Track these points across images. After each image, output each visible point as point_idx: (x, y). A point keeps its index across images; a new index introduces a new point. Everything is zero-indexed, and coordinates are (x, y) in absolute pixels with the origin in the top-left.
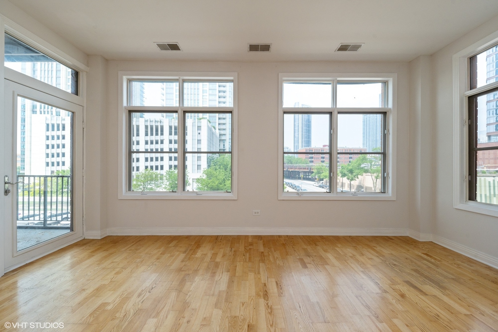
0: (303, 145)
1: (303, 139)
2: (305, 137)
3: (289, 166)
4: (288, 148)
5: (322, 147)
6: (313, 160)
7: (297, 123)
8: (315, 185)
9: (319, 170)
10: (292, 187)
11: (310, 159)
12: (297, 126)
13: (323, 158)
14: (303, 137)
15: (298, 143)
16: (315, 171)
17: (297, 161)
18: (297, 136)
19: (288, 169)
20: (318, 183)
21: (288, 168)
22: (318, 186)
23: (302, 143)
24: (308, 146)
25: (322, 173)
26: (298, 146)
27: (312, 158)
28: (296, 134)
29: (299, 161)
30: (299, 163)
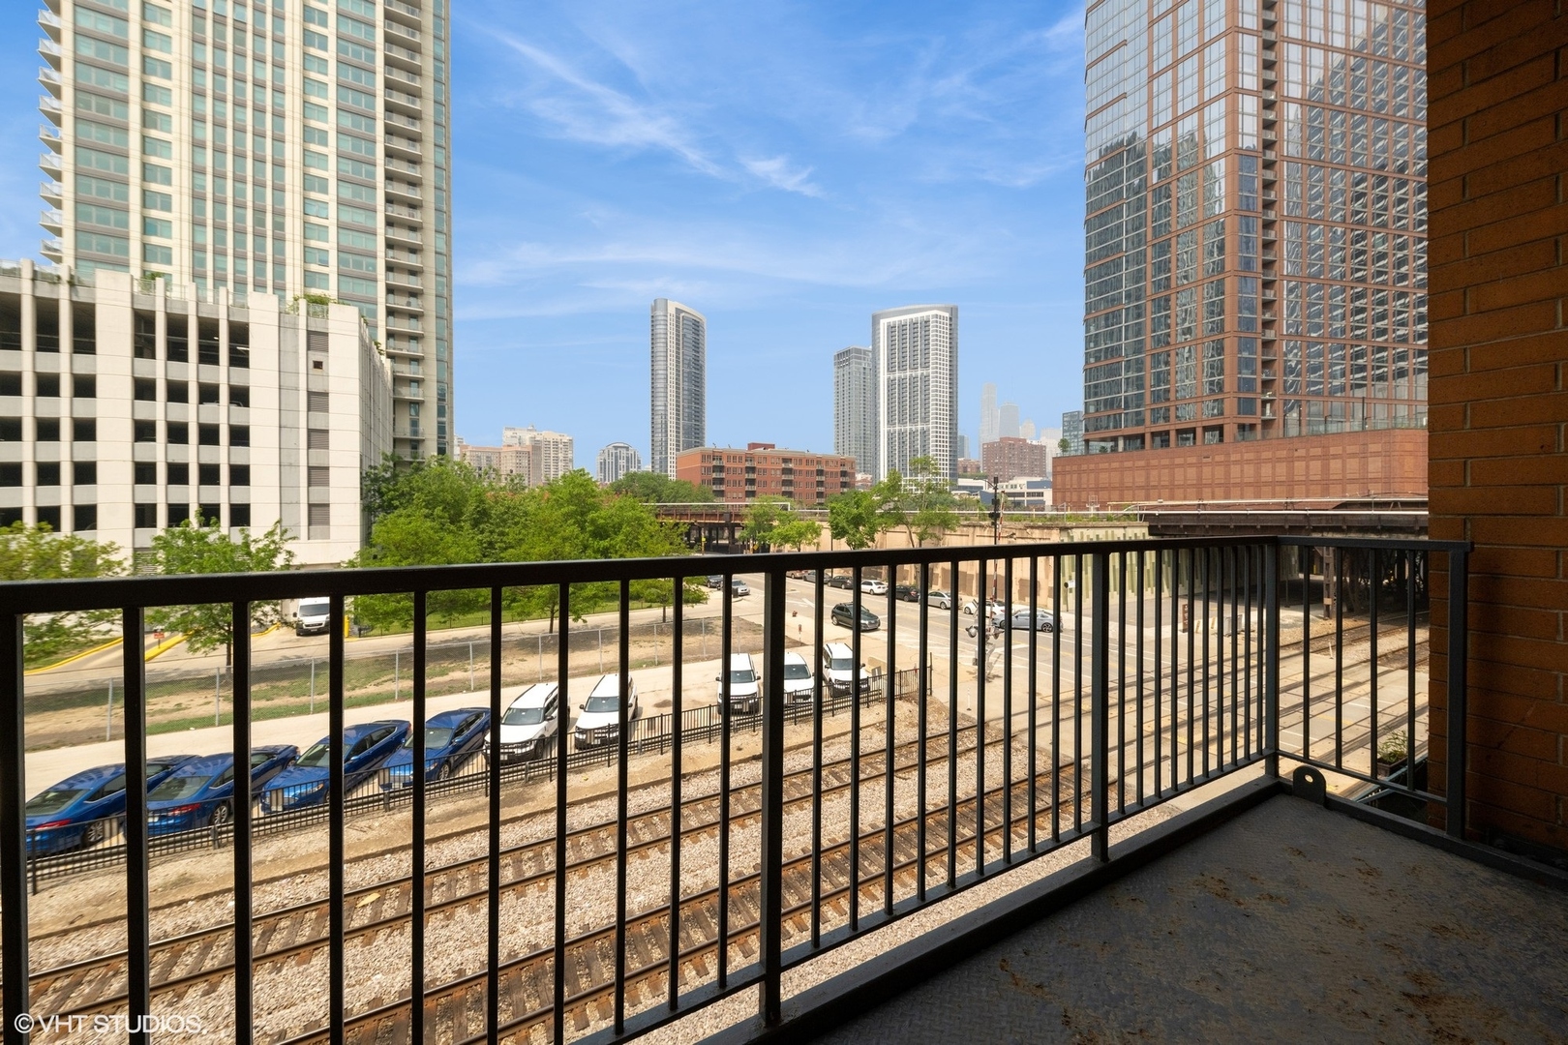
4: (627, 448)
5: (746, 448)
6: (723, 488)
11: (714, 484)
12: (663, 376)
13: (752, 482)
14: (682, 413)
15: (667, 431)
17: (677, 492)
18: (660, 409)
21: (657, 515)
23: (678, 433)
24: (698, 444)
26: (666, 441)
27: (721, 481)
28: (659, 403)
29: (682, 492)
30: (685, 498)
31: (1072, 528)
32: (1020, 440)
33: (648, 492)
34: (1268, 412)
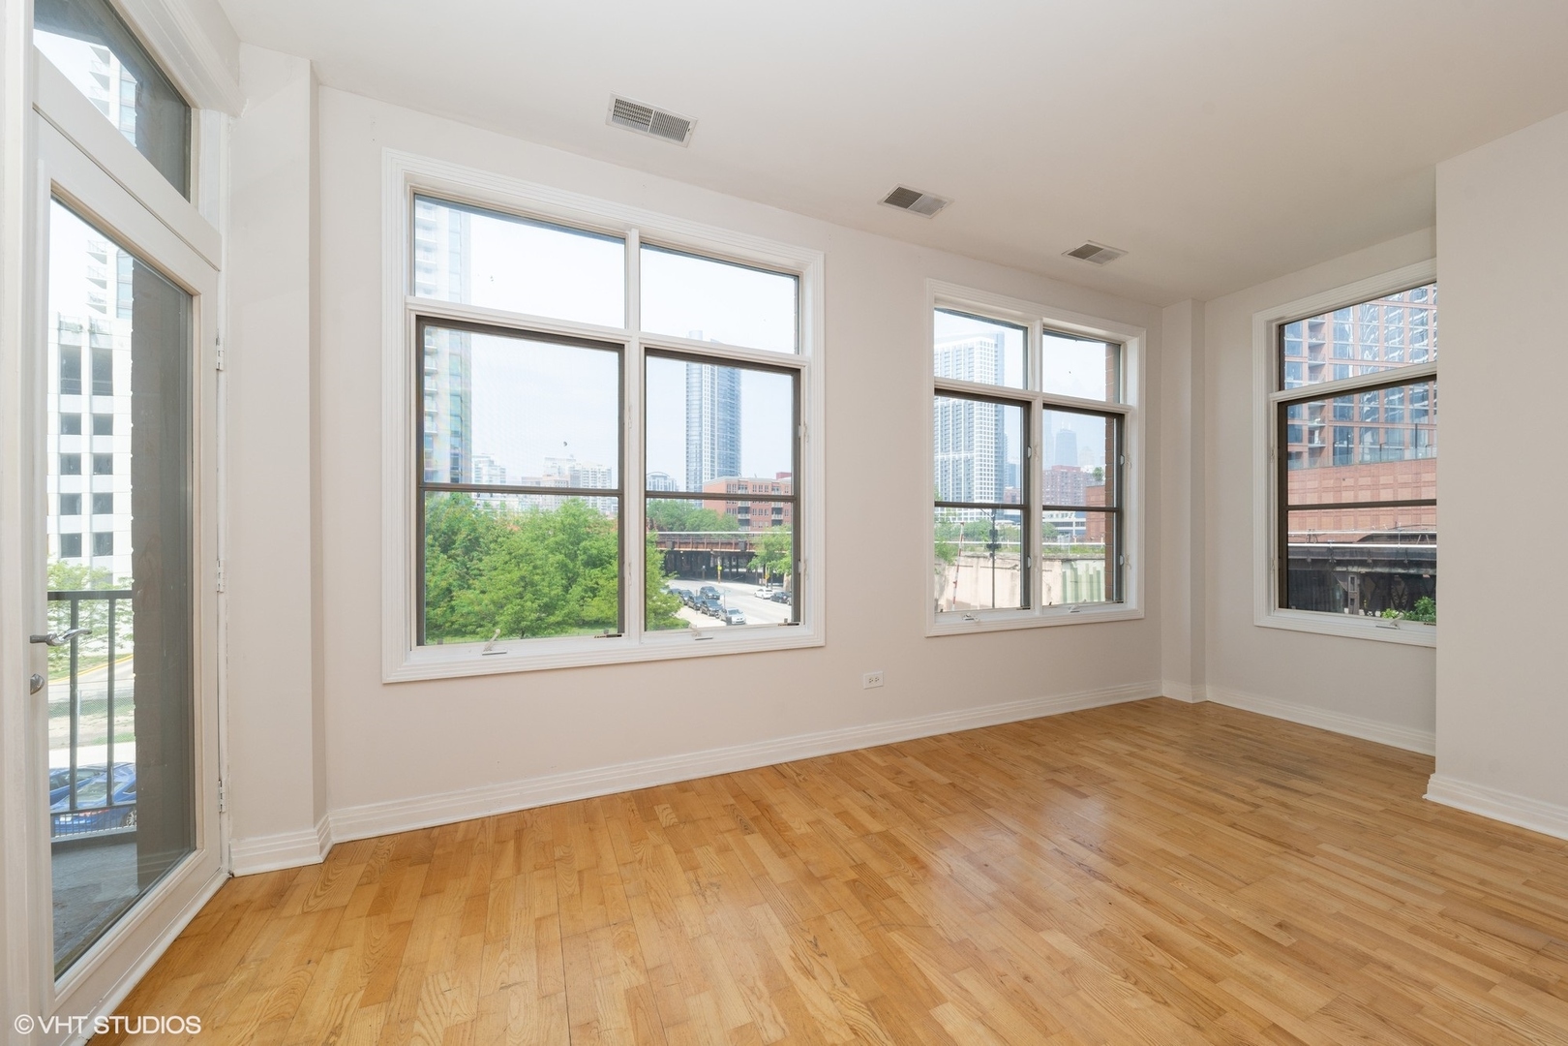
0: (716, 468)
1: (716, 451)
2: (721, 444)
3: (674, 535)
4: (663, 478)
5: (774, 477)
6: (748, 517)
7: (695, 396)
8: (759, 594)
9: (771, 548)
10: (691, 604)
11: (739, 513)
12: (698, 407)
13: (778, 511)
14: (716, 442)
15: (701, 460)
16: (760, 551)
17: (701, 521)
18: (695, 438)
19: (674, 547)
20: (769, 589)
21: (674, 543)
22: (769, 596)
23: (712, 462)
24: (732, 473)
25: (781, 558)
26: (701, 471)
27: (746, 510)
28: (694, 433)
29: (707, 520)
30: (708, 526)
31: (1076, 560)
32: (1073, 468)
33: (671, 520)
34: (1317, 439)
